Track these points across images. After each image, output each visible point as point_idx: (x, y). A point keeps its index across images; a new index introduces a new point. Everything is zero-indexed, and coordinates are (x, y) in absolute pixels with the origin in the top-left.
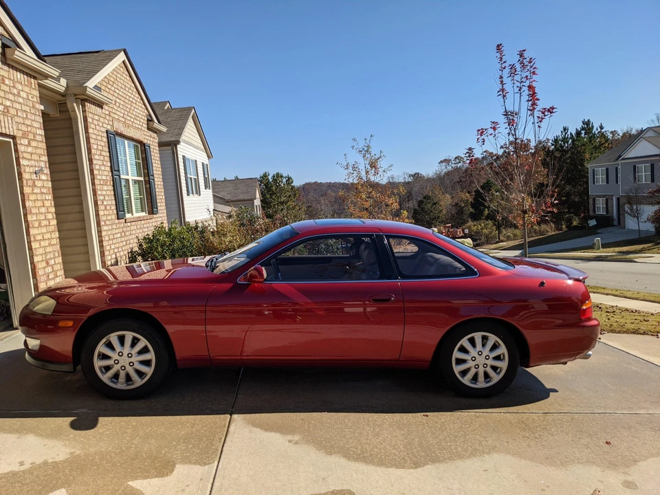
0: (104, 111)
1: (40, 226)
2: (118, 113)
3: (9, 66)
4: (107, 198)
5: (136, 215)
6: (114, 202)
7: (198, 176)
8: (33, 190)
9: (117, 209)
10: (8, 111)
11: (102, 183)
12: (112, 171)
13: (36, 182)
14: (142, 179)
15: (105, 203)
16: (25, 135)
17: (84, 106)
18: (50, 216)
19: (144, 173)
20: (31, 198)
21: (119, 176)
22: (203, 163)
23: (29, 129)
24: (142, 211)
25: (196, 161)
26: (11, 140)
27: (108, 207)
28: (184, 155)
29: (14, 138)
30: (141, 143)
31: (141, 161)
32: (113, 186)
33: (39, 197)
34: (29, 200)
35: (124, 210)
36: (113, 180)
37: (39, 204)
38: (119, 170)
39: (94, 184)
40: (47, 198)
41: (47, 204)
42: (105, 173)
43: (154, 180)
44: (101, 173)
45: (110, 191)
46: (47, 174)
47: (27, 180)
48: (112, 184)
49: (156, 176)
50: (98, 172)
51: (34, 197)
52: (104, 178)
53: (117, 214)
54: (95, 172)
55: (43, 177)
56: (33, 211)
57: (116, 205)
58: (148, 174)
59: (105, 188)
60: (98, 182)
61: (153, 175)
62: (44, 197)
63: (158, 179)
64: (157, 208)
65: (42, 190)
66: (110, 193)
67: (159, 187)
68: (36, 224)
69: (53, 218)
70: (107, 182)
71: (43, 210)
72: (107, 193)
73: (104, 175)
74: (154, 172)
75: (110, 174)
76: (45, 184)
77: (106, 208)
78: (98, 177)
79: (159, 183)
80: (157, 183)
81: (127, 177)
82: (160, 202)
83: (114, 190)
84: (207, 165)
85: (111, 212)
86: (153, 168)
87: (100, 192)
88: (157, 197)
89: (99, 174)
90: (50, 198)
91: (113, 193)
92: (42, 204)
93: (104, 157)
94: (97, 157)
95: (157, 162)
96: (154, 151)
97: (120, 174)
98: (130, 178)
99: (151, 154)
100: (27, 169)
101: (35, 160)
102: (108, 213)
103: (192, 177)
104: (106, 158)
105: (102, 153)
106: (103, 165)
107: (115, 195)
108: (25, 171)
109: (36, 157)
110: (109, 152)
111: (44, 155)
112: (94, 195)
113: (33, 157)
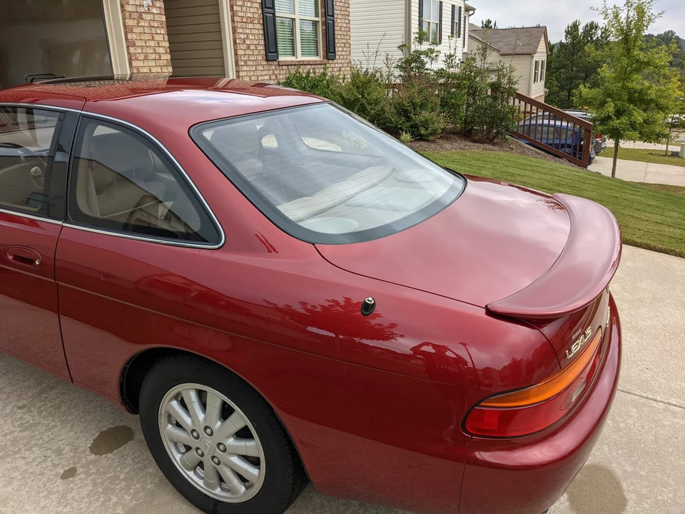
1: (146, 58)
4: (251, 37)
5: (300, 58)
6: (262, 42)
7: (441, 20)
8: (138, 22)
9: (265, 50)
11: (245, 20)
12: (262, 9)
13: (144, 15)
14: (319, 19)
15: (248, 42)
18: (161, 50)
19: (322, 13)
20: (134, 30)
21: (274, 14)
22: (453, 6)
24: (317, 55)
25: (441, 3)
27: (252, 47)
32: (263, 24)
33: (147, 30)
34: (132, 32)
35: (276, 52)
36: (263, 19)
37: (147, 37)
38: (273, 8)
39: (233, 21)
40: (159, 32)
41: (158, 37)
42: (252, 10)
43: (333, 21)
44: (244, 9)
45: (257, 29)
46: (160, 7)
47: (130, 13)
48: (261, 22)
49: (340, 17)
50: (240, 9)
51: (140, 30)
52: (249, 15)
53: (266, 55)
54: (235, 8)
55: (155, 11)
56: (138, 43)
57: (265, 45)
58: (326, 14)
59: (251, 26)
60: (239, 19)
61: (333, 16)
62: (154, 30)
63: (343, 21)
64: (334, 52)
65: (152, 24)
66: (256, 32)
67: (343, 29)
68: (142, 57)
69: (166, 53)
70: (253, 20)
71: (152, 44)
72: (253, 31)
73: (250, 12)
74: (335, 12)
75: (260, 11)
76: (157, 18)
77: (248, 47)
78: (240, 14)
79: (344, 25)
80: (340, 25)
81: (293, 16)
82: (341, 47)
83: (264, 29)
84: (460, 8)
85: (256, 52)
86: (335, 7)
87: (241, 31)
88: (337, 41)
89: (242, 11)
90: (163, 32)
91: (261, 32)
92: (151, 38)
95: (343, 1)
97: (275, 12)
98: (297, 17)
100: (131, 2)
102: (251, 53)
103: (431, 21)
106: (249, 1)
107: (264, 34)
108: (128, 4)
112: (234, 33)
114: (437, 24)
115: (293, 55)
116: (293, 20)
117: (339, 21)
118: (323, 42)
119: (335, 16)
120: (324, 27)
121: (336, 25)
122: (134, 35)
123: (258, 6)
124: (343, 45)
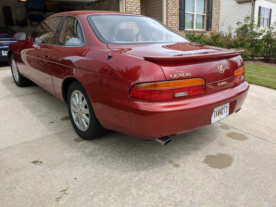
4: (174, 21)
5: (195, 29)
7: (270, 17)
9: (179, 26)
11: (172, 14)
13: (133, 12)
14: (205, 15)
24: (203, 29)
25: (271, 9)
27: (174, 25)
28: (260, 6)
31: (206, 7)
32: (179, 16)
35: (184, 27)
36: (180, 14)
38: (184, 10)
39: (167, 15)
42: (175, 11)
43: (211, 15)
44: (172, 10)
45: (177, 18)
46: (139, 10)
47: (128, 11)
48: (179, 15)
49: (214, 13)
50: (170, 10)
52: (174, 12)
53: (179, 28)
54: (168, 10)
55: (137, 11)
57: (179, 24)
58: (208, 13)
59: (174, 17)
60: (169, 14)
61: (211, 13)
63: (216, 15)
64: (211, 28)
66: (176, 19)
67: (216, 19)
70: (175, 15)
72: (175, 19)
74: (213, 12)
75: (179, 11)
77: (172, 24)
78: (170, 12)
79: (217, 17)
80: (215, 17)
81: (193, 13)
83: (179, 18)
85: (175, 27)
86: (213, 10)
87: (170, 18)
88: (212, 23)
91: (178, 19)
93: (176, 4)
94: (171, 4)
95: (217, 7)
96: (216, 2)
97: (185, 11)
98: (195, 13)
99: (213, 3)
100: (129, 8)
101: (133, 5)
102: (173, 27)
103: (265, 17)
104: (177, 5)
105: (175, 2)
106: (174, 7)
107: (179, 20)
108: (128, 8)
109: (134, 3)
110: (180, 2)
111: (139, 3)
112: (167, 19)
113: (133, 3)
114: (268, 18)
115: (192, 28)
116: (194, 15)
117: (214, 15)
118: (206, 24)
119: (213, 13)
120: (207, 18)
121: (213, 17)
123: (178, 9)
124: (215, 25)
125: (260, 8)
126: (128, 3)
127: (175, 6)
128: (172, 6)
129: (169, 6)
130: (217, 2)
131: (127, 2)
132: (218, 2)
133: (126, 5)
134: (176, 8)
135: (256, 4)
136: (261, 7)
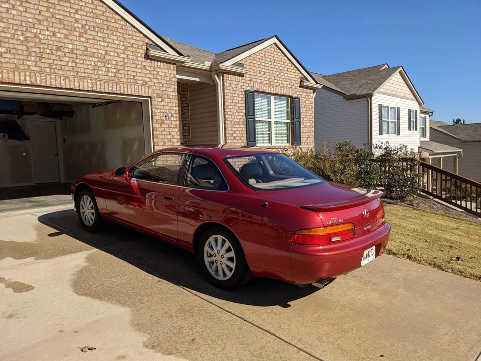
0: (244, 78)
1: (164, 145)
2: (261, 78)
3: (151, 59)
4: (237, 132)
5: (275, 144)
6: (245, 135)
7: (399, 120)
8: (161, 125)
9: (247, 140)
10: (146, 84)
11: (233, 123)
12: (246, 116)
13: (165, 121)
14: (289, 121)
15: (235, 135)
16: (159, 96)
17: (223, 77)
19: (291, 117)
20: (158, 130)
21: (254, 119)
23: (164, 92)
24: (288, 143)
25: (398, 108)
26: (149, 99)
27: (237, 138)
28: (381, 103)
29: (150, 98)
30: (292, 97)
31: (290, 109)
32: (246, 125)
33: (166, 129)
34: (157, 130)
35: (255, 141)
36: (246, 122)
37: (166, 133)
38: (254, 115)
39: (225, 124)
40: (174, 130)
41: (173, 133)
42: (238, 117)
43: (300, 122)
44: (233, 117)
46: (176, 117)
47: (157, 120)
49: (305, 119)
50: (230, 117)
51: (162, 129)
52: (236, 120)
53: (247, 143)
54: (226, 116)
55: (172, 119)
56: (159, 137)
57: (247, 137)
59: (237, 126)
60: (229, 122)
61: (300, 118)
62: (171, 129)
63: (307, 122)
64: (300, 141)
65: (170, 126)
66: (241, 129)
67: (307, 127)
68: (161, 144)
69: (178, 142)
70: (239, 123)
71: (169, 137)
72: (238, 129)
73: (237, 118)
74: (301, 116)
75: (244, 118)
76: (173, 122)
77: (235, 138)
78: (230, 119)
79: (309, 124)
80: (306, 124)
81: (269, 120)
82: (306, 137)
83: (246, 128)
84: (416, 111)
85: (240, 141)
87: (230, 129)
88: (302, 134)
89: (231, 118)
90: (176, 130)
91: (245, 129)
92: (168, 133)
93: (239, 107)
94: (231, 107)
95: (308, 109)
96: (305, 102)
97: (255, 118)
98: (273, 120)
99: (301, 104)
100: (158, 114)
101: (166, 110)
102: (236, 141)
103: (390, 120)
104: (241, 108)
105: (237, 105)
106: (237, 112)
107: (246, 131)
108: (156, 115)
109: (167, 108)
110: (245, 104)
111: (176, 106)
112: (225, 130)
113: (165, 108)
114: (395, 122)
115: (270, 143)
116: (270, 122)
117: (304, 122)
118: (292, 135)
119: (301, 119)
120: (293, 126)
121: (302, 124)
122: (158, 132)
123: (243, 114)
124: (308, 136)
125: (381, 107)
126: (156, 108)
127: (239, 111)
128: (233, 110)
129: (227, 110)
130: (307, 102)
131: (155, 105)
132: (310, 102)
133: (153, 111)
134: (239, 113)
135: (373, 102)
136: (382, 105)
